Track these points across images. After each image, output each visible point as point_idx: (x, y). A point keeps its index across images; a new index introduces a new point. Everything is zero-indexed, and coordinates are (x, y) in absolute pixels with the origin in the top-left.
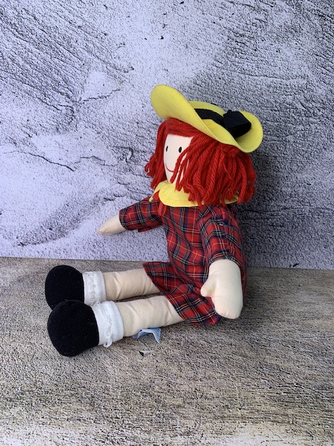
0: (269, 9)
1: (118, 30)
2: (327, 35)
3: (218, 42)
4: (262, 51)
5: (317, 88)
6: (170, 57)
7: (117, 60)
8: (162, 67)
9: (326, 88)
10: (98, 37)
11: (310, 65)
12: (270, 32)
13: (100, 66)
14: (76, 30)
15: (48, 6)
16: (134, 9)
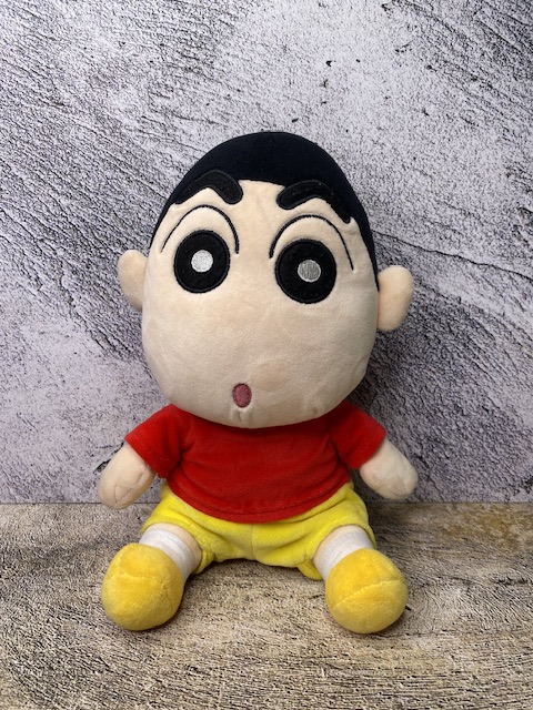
0: (148, 114)
1: (407, 75)
2: (42, 73)
3: (230, 59)
4: (150, 44)
6: (314, 30)
7: (413, 23)
8: (330, 11)
10: (442, 63)
12: (140, 76)
13: (445, 10)
14: (482, 75)
15: (525, 113)
16: (376, 110)
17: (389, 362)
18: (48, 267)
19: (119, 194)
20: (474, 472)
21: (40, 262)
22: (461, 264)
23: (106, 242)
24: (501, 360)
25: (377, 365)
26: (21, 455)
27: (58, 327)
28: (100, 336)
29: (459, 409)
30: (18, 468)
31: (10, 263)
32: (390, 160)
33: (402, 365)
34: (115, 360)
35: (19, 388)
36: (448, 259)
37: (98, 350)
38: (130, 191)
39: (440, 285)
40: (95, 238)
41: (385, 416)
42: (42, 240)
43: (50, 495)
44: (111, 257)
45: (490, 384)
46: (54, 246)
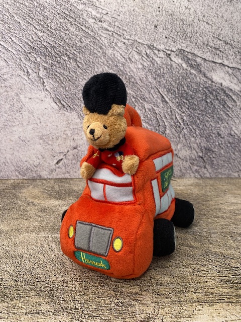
17: (190, 113)
18: (32, 66)
19: (66, 30)
20: (225, 164)
21: (29, 64)
22: (223, 67)
23: (60, 54)
24: (239, 112)
25: (184, 115)
26: (21, 156)
27: (38, 95)
28: (57, 100)
29: (219, 135)
30: (20, 163)
31: (14, 65)
32: (193, 17)
33: (196, 114)
34: (64, 112)
35: (20, 126)
36: (217, 65)
37: (56, 107)
38: (71, 29)
39: (213, 77)
40: (55, 52)
41: (187, 138)
42: (30, 53)
43: (34, 175)
44: (62, 62)
45: (234, 124)
46: (35, 56)
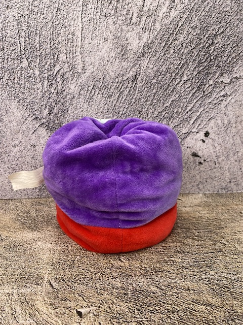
5: (75, 84)
9: (75, 92)
11: (95, 73)
